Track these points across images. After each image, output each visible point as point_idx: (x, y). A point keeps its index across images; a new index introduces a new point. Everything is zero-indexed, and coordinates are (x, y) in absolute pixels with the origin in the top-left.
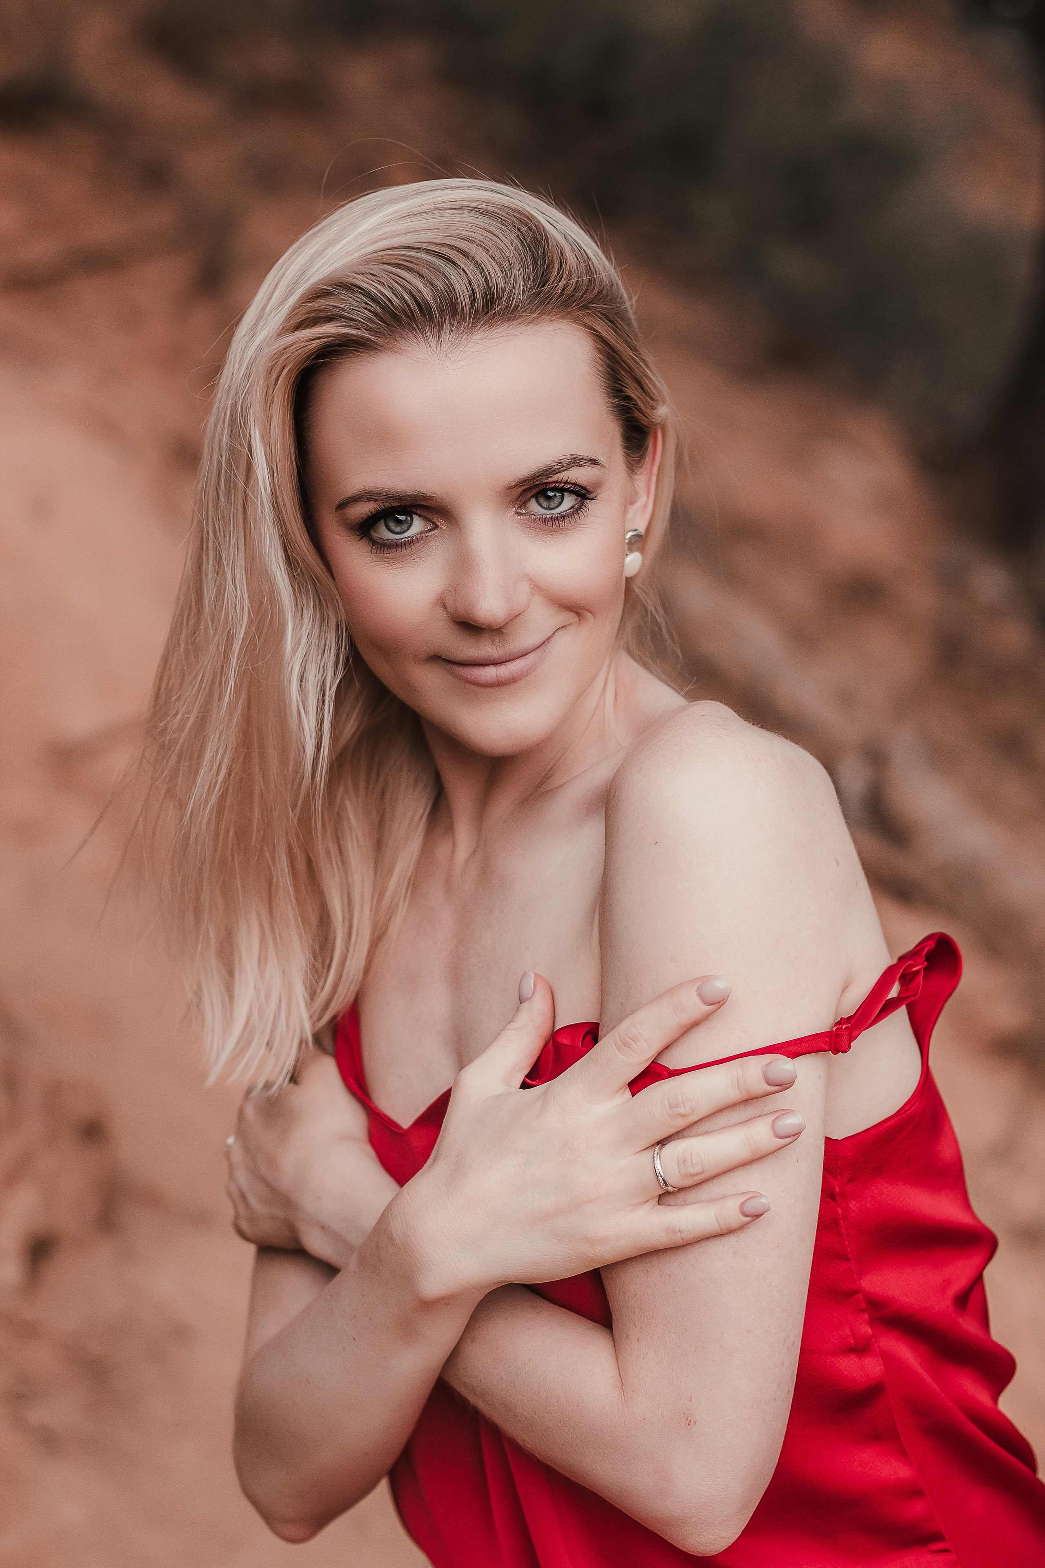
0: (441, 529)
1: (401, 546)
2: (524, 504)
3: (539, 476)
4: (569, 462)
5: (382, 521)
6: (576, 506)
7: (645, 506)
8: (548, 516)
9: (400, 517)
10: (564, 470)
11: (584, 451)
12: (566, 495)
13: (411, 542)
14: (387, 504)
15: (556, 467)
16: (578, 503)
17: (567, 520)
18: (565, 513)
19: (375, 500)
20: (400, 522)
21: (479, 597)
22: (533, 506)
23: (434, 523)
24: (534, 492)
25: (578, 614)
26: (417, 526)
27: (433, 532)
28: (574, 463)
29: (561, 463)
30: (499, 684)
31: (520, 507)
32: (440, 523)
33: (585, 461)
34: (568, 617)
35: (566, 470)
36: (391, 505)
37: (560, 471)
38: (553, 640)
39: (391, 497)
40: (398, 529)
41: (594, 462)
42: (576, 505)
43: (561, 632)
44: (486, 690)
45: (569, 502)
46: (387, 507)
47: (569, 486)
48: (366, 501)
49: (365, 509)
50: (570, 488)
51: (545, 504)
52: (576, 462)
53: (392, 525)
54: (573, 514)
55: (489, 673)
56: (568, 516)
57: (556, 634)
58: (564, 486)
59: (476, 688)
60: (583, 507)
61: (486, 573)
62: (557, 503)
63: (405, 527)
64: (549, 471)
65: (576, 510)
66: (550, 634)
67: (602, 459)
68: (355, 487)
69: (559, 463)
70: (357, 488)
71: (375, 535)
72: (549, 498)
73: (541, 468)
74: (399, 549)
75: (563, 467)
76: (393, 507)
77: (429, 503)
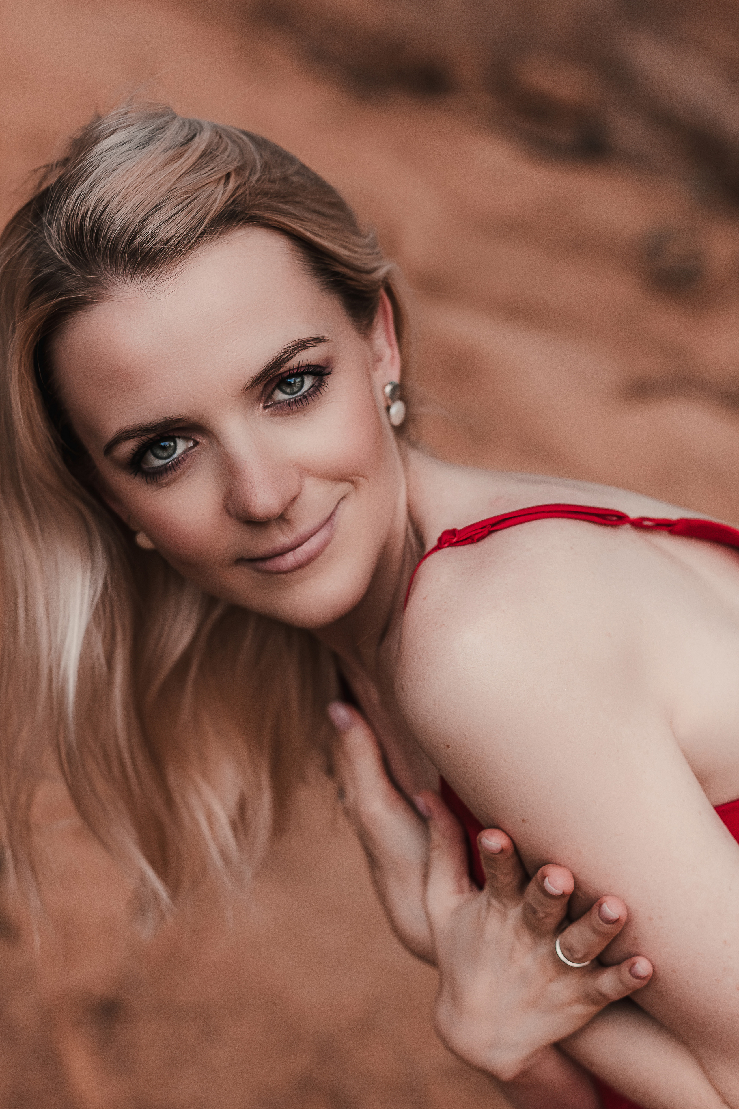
0: (201, 443)
1: (170, 469)
2: (270, 397)
3: (270, 369)
4: (295, 348)
5: (149, 452)
6: (316, 384)
7: (393, 358)
8: (292, 400)
9: (162, 444)
10: (292, 357)
11: (306, 333)
12: (306, 378)
13: (178, 463)
14: (144, 438)
15: (284, 357)
16: (317, 381)
17: (310, 399)
18: (306, 393)
19: (132, 437)
20: (164, 448)
21: (250, 496)
22: (280, 396)
23: (194, 440)
24: (274, 385)
25: (352, 482)
26: (181, 446)
27: (196, 448)
28: (299, 347)
29: (287, 352)
30: (301, 566)
31: (266, 401)
32: (199, 438)
33: (311, 342)
34: (343, 488)
35: (294, 356)
36: (147, 437)
37: (288, 359)
38: (338, 512)
39: (145, 430)
40: (165, 454)
41: (318, 340)
42: (315, 382)
43: (343, 503)
44: (291, 575)
45: (308, 382)
46: (145, 441)
47: (303, 369)
48: (125, 441)
49: (128, 448)
50: (304, 370)
51: (288, 390)
52: (302, 345)
53: (159, 452)
54: (314, 392)
55: (290, 560)
56: (310, 395)
57: (340, 506)
58: (298, 370)
59: (283, 576)
60: (323, 384)
61: (250, 472)
62: (299, 386)
63: (170, 451)
64: (278, 362)
65: (317, 388)
66: (332, 508)
67: (326, 335)
68: (112, 431)
69: (285, 352)
70: (114, 431)
71: (145, 467)
72: (290, 385)
73: (270, 361)
74: (169, 473)
75: (290, 355)
76: (151, 439)
77: (181, 425)
